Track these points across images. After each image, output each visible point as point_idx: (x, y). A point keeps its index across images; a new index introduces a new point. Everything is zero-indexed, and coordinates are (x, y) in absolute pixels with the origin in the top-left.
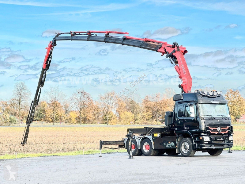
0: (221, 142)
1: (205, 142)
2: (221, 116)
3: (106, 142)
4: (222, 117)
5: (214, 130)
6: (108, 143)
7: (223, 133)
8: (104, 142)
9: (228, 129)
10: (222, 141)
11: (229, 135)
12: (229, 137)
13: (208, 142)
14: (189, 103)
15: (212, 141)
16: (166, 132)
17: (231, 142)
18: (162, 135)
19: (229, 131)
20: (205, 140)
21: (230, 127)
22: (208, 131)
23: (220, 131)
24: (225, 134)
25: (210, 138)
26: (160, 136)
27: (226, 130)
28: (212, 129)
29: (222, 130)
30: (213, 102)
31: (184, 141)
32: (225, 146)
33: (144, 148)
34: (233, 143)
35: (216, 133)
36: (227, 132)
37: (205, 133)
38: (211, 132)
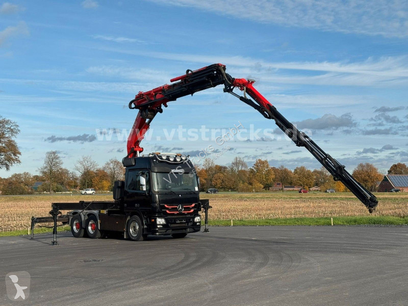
0: (184, 225)
1: (159, 226)
2: (185, 189)
3: (40, 218)
5: (172, 208)
6: (45, 220)
7: (186, 212)
8: (37, 218)
9: (194, 207)
10: (184, 223)
11: (195, 215)
12: (194, 218)
13: (163, 225)
14: (141, 171)
15: (169, 225)
16: (112, 208)
17: (198, 224)
18: (109, 212)
19: (196, 209)
20: (158, 223)
21: (197, 204)
22: (163, 210)
23: (181, 210)
24: (188, 214)
25: (166, 220)
26: (107, 213)
27: (191, 209)
28: (170, 207)
29: (185, 208)
31: (134, 219)
32: (188, 230)
33: (90, 228)
34: (200, 225)
35: (176, 213)
36: (192, 211)
37: (159, 213)
38: (168, 211)
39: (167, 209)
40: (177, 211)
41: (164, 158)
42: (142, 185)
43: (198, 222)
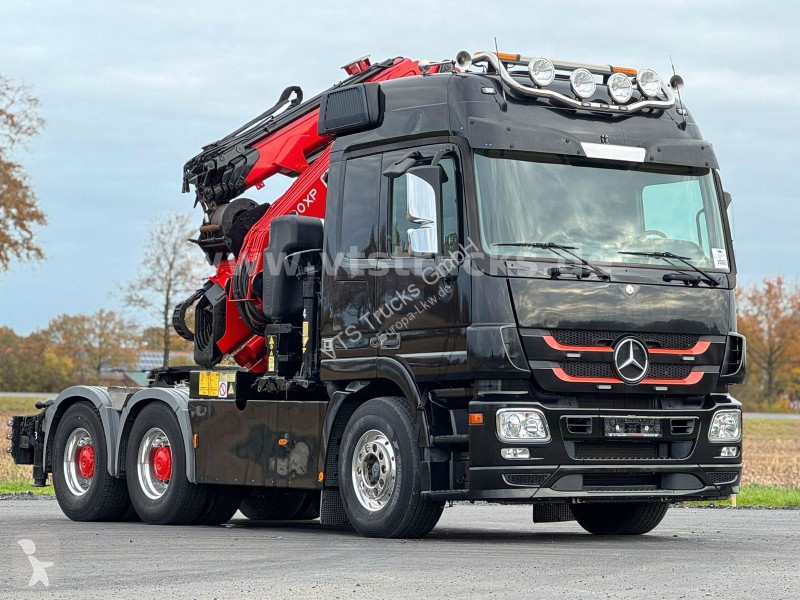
1: (508, 454)
2: (657, 255)
4: (661, 262)
5: (585, 359)
7: (662, 385)
9: (706, 359)
10: (650, 442)
11: (709, 402)
12: (706, 419)
13: (533, 448)
14: (410, 152)
15: (568, 444)
17: (725, 453)
18: (242, 387)
19: (715, 370)
20: (503, 434)
21: (721, 340)
22: (535, 365)
23: (633, 370)
24: (675, 393)
25: (552, 421)
26: (232, 391)
27: (691, 365)
28: (574, 352)
29: (656, 360)
30: (592, 150)
33: (144, 473)
34: (738, 460)
35: (605, 384)
36: (694, 378)
37: (511, 379)
38: (560, 374)
39: (562, 359)
40: (616, 375)
41: (544, 78)
42: (417, 224)
43: (728, 445)
